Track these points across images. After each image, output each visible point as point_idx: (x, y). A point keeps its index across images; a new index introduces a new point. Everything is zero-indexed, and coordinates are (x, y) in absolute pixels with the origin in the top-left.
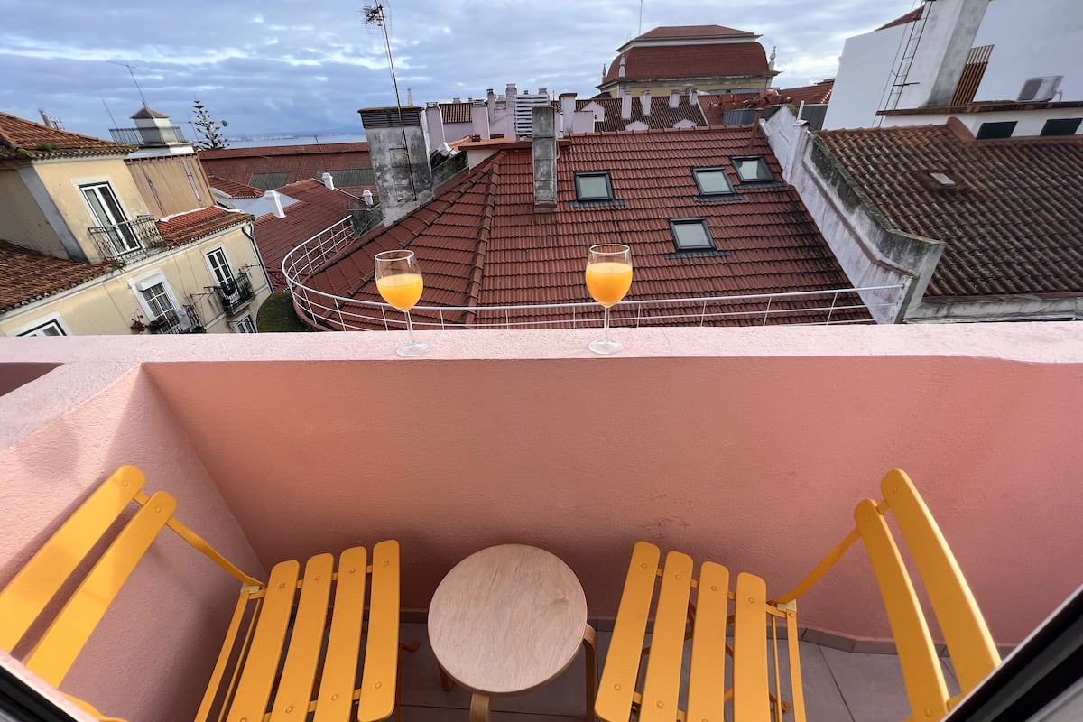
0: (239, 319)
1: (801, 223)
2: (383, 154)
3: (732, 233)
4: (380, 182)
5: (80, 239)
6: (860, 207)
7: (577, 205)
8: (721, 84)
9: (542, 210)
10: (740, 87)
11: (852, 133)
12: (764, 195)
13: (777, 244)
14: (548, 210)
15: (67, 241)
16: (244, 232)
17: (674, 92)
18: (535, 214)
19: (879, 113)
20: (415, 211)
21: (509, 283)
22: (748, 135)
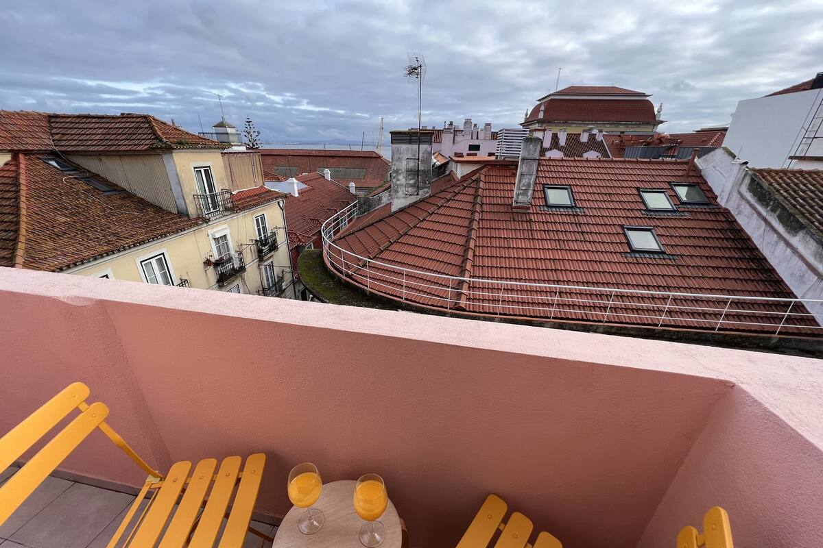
0: (266, 263)
1: (738, 239)
2: (401, 162)
3: (677, 241)
4: (394, 180)
5: (187, 202)
6: (804, 232)
7: (546, 209)
8: (617, 127)
9: (519, 210)
10: (631, 131)
11: (777, 172)
12: (702, 214)
13: (718, 253)
14: (524, 211)
15: (180, 202)
16: (279, 205)
17: (584, 131)
18: (513, 213)
19: (791, 158)
20: (416, 203)
21: (495, 263)
22: (685, 167)
